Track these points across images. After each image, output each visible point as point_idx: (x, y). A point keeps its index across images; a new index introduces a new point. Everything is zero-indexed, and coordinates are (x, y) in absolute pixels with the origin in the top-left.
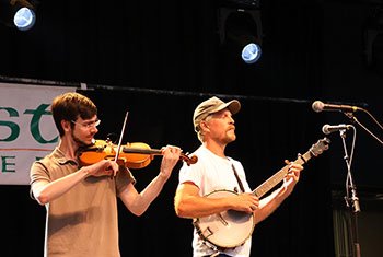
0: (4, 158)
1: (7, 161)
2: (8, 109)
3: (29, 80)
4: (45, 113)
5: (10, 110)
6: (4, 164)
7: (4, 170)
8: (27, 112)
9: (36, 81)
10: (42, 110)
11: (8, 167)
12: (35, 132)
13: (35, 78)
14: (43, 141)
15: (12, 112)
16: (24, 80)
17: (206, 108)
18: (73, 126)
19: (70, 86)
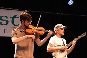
0: (4, 30)
1: (5, 30)
2: (5, 16)
3: (11, 9)
4: (16, 18)
5: (6, 17)
6: (4, 31)
7: (4, 33)
8: (11, 17)
9: (13, 9)
10: (15, 17)
11: (5, 32)
12: (13, 23)
13: (13, 8)
14: (15, 25)
15: (7, 17)
16: (10, 9)
17: (58, 26)
18: (25, 22)
19: (22, 11)
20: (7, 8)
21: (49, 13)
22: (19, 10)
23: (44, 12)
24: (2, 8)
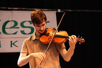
19: (54, 11)
20: (30, 9)
21: (96, 11)
22: (49, 11)
23: (87, 11)
24: (24, 9)
